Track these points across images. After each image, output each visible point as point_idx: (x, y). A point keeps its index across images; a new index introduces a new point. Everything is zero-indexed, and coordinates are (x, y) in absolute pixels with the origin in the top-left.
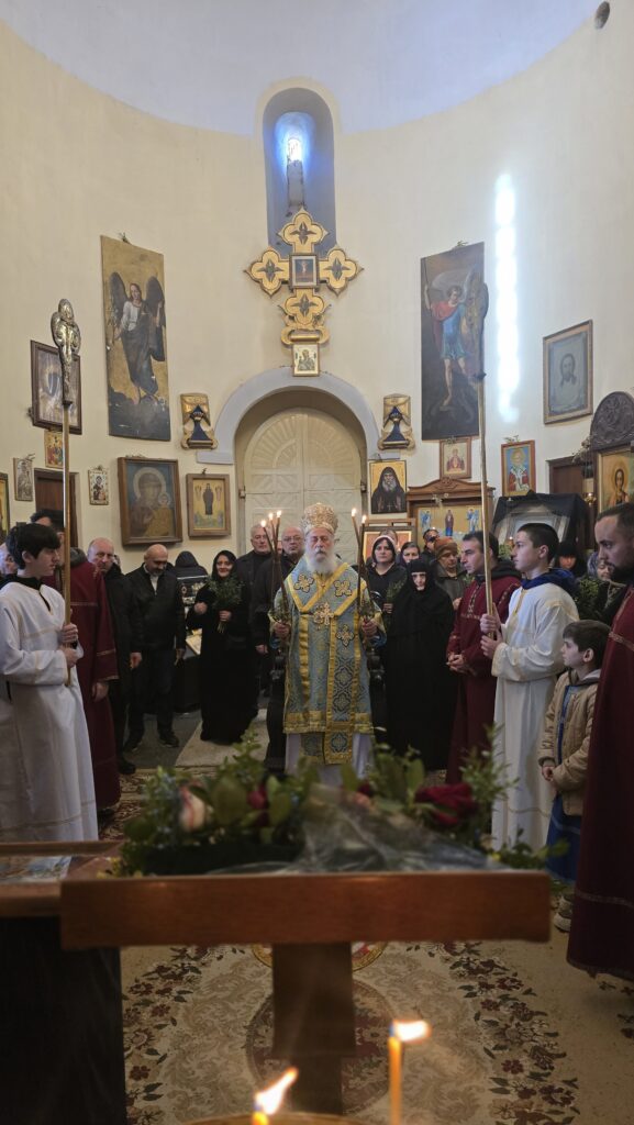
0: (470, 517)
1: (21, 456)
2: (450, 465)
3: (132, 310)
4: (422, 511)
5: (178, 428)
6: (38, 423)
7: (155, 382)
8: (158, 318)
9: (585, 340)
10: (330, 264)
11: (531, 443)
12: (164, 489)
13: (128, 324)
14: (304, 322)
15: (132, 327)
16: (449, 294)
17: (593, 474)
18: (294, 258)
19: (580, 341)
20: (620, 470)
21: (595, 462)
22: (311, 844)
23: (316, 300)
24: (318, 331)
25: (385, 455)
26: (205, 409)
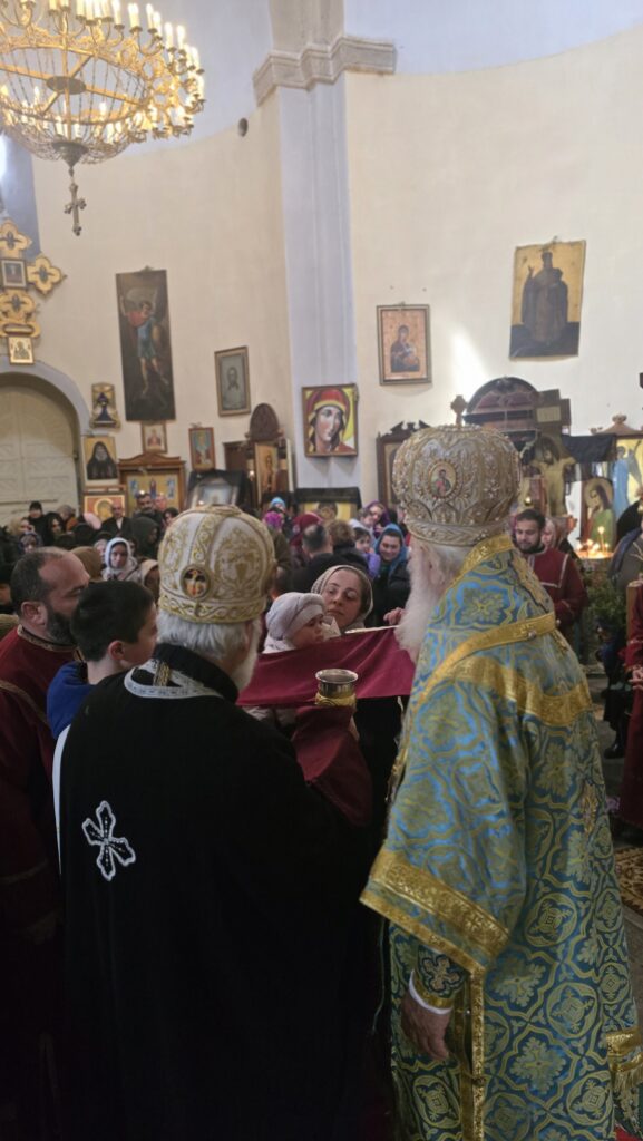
0: (169, 483)
2: (150, 442)
4: (130, 479)
9: (243, 360)
10: (37, 269)
16: (141, 306)
17: (252, 456)
18: (3, 261)
19: (240, 359)
20: (269, 456)
21: (253, 449)
23: (26, 299)
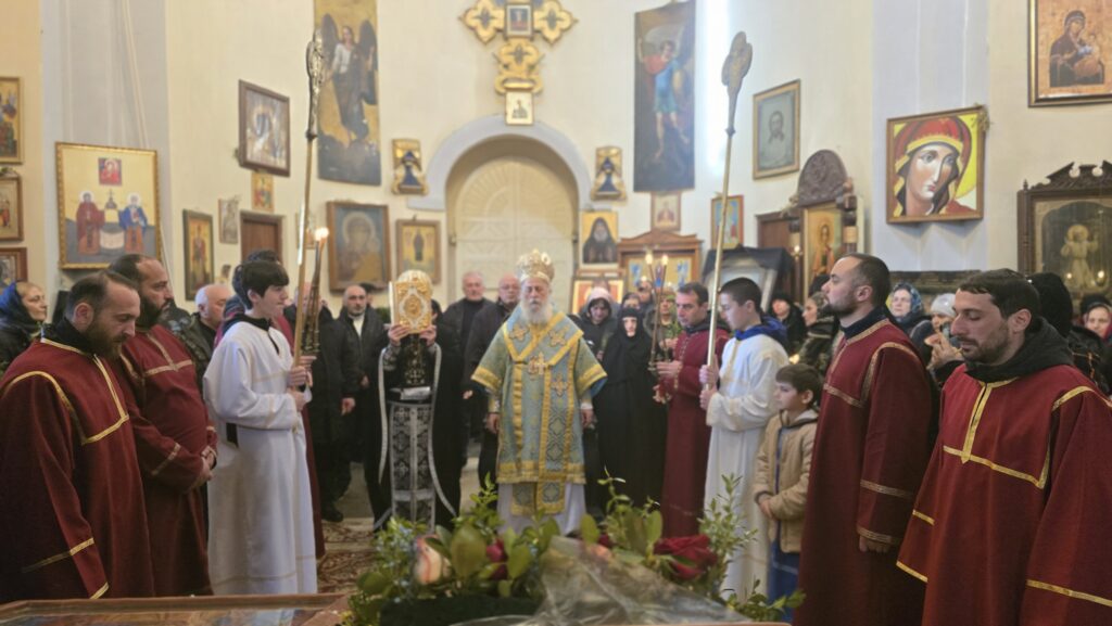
0: (680, 268)
1: (226, 197)
2: (661, 217)
3: (344, 53)
4: (632, 262)
5: (389, 173)
6: (246, 164)
7: (366, 127)
8: (370, 62)
9: (793, 99)
10: (545, 14)
11: (740, 198)
12: (373, 234)
13: (339, 66)
14: (519, 70)
15: (344, 69)
16: (662, 48)
17: (799, 229)
18: (509, 7)
19: (788, 99)
20: (826, 226)
21: (800, 217)
22: (551, 597)
23: (530, 49)
24: (532, 81)
25: (598, 205)
26: (417, 155)
